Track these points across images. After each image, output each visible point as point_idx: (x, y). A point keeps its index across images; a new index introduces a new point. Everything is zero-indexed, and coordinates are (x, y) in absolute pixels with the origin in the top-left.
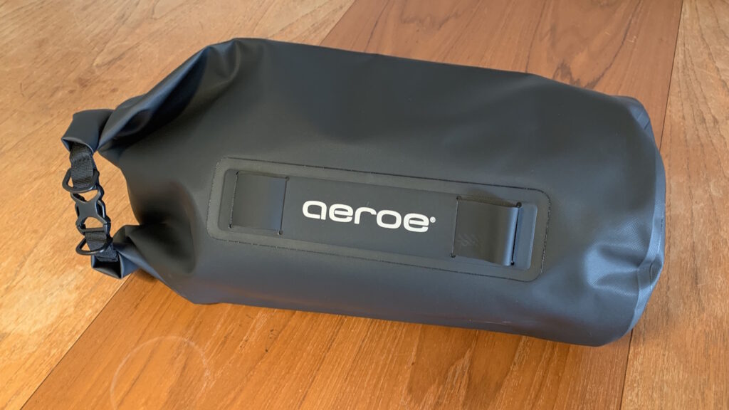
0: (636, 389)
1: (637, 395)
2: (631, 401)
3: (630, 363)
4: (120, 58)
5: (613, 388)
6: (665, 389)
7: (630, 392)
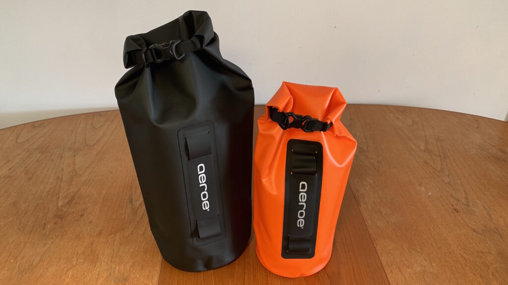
0: (383, 256)
4: (73, 198)
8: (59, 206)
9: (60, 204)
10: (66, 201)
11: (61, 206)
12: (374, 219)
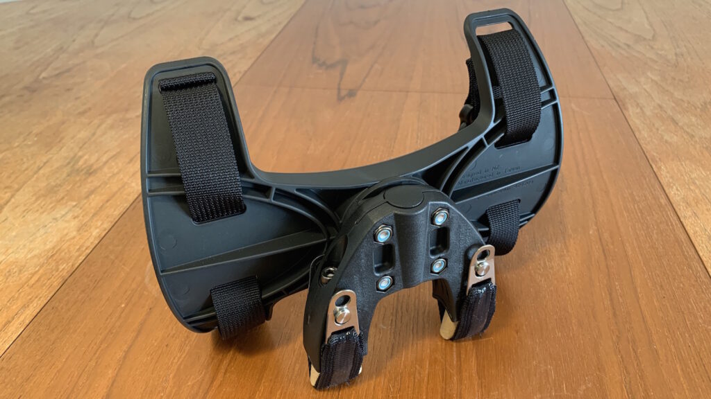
0: (674, 187)
1: (677, 190)
2: (675, 194)
3: (658, 174)
4: (67, 71)
5: (655, 190)
6: (697, 183)
7: (670, 189)
8: (41, 77)
9: (44, 75)
10: (57, 72)
11: (44, 78)
12: (658, 129)
